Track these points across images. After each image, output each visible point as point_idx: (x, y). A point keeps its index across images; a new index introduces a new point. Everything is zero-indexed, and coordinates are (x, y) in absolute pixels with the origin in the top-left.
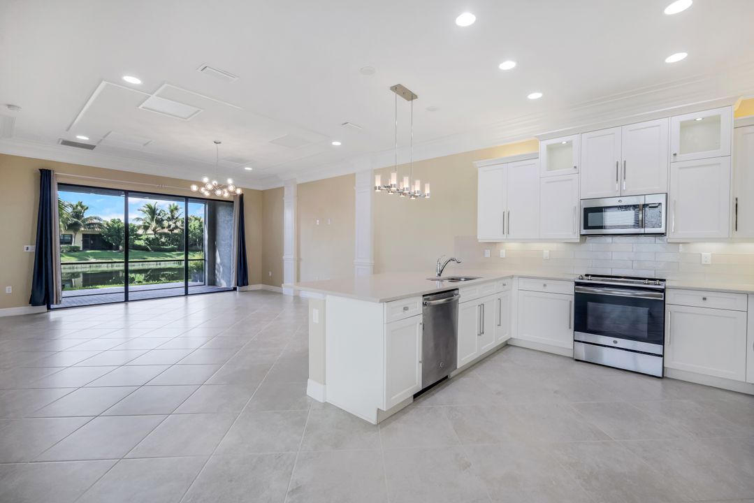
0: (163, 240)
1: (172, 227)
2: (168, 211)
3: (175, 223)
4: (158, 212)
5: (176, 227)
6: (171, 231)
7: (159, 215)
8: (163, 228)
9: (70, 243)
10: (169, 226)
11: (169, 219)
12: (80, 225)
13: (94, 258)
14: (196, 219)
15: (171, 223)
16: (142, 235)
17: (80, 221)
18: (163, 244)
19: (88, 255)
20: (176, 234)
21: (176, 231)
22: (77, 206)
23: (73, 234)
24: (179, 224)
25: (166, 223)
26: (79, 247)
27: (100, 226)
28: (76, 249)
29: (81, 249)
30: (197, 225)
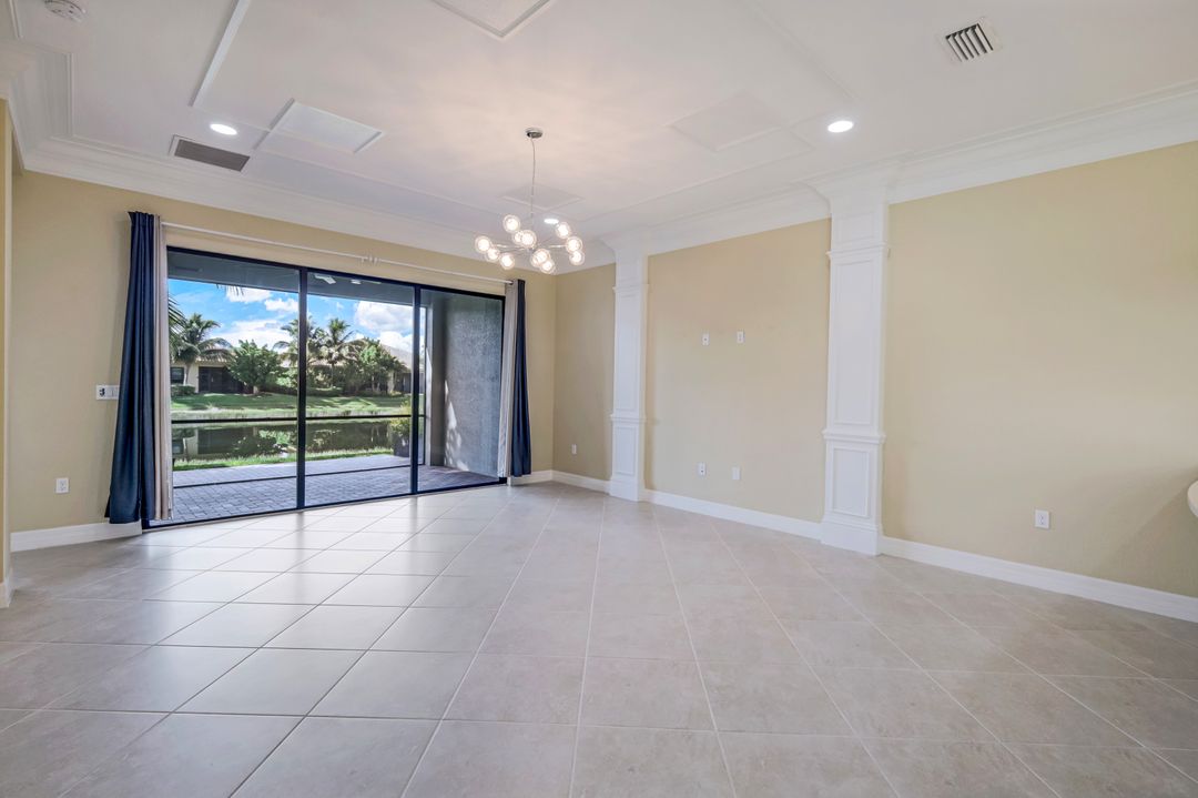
0: (320, 378)
1: (334, 356)
2: (328, 331)
3: (338, 350)
4: (313, 332)
5: (340, 357)
6: (333, 362)
7: (314, 337)
8: (320, 358)
9: (182, 382)
10: (330, 355)
11: (329, 344)
12: (197, 353)
13: (216, 406)
14: (371, 344)
15: (332, 350)
16: (287, 370)
17: (196, 347)
18: (320, 384)
19: (207, 401)
20: (340, 368)
21: (339, 364)
22: (192, 322)
23: (185, 368)
24: (345, 352)
25: (324, 351)
26: (193, 389)
27: (225, 354)
28: (187, 392)
29: (197, 391)
30: (373, 355)
